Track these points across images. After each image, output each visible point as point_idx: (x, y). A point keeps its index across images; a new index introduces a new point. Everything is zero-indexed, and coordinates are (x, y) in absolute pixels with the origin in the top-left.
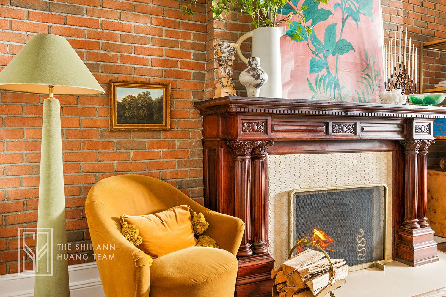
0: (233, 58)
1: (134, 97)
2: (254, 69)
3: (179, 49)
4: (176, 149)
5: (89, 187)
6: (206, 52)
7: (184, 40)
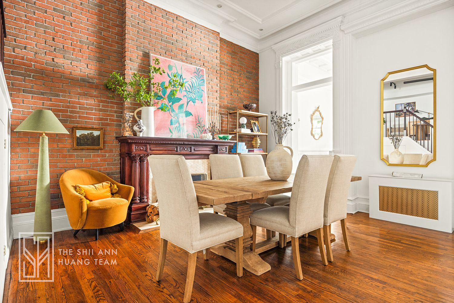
0: (132, 119)
1: (85, 134)
2: (139, 125)
3: (109, 113)
4: (107, 158)
5: (61, 174)
6: (122, 115)
7: (111, 109)
